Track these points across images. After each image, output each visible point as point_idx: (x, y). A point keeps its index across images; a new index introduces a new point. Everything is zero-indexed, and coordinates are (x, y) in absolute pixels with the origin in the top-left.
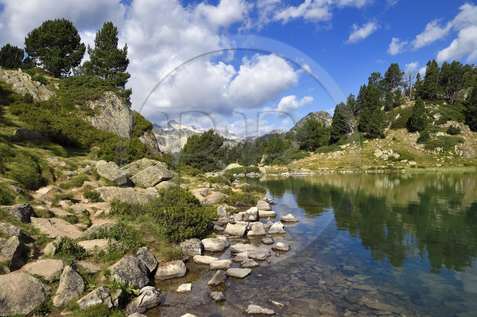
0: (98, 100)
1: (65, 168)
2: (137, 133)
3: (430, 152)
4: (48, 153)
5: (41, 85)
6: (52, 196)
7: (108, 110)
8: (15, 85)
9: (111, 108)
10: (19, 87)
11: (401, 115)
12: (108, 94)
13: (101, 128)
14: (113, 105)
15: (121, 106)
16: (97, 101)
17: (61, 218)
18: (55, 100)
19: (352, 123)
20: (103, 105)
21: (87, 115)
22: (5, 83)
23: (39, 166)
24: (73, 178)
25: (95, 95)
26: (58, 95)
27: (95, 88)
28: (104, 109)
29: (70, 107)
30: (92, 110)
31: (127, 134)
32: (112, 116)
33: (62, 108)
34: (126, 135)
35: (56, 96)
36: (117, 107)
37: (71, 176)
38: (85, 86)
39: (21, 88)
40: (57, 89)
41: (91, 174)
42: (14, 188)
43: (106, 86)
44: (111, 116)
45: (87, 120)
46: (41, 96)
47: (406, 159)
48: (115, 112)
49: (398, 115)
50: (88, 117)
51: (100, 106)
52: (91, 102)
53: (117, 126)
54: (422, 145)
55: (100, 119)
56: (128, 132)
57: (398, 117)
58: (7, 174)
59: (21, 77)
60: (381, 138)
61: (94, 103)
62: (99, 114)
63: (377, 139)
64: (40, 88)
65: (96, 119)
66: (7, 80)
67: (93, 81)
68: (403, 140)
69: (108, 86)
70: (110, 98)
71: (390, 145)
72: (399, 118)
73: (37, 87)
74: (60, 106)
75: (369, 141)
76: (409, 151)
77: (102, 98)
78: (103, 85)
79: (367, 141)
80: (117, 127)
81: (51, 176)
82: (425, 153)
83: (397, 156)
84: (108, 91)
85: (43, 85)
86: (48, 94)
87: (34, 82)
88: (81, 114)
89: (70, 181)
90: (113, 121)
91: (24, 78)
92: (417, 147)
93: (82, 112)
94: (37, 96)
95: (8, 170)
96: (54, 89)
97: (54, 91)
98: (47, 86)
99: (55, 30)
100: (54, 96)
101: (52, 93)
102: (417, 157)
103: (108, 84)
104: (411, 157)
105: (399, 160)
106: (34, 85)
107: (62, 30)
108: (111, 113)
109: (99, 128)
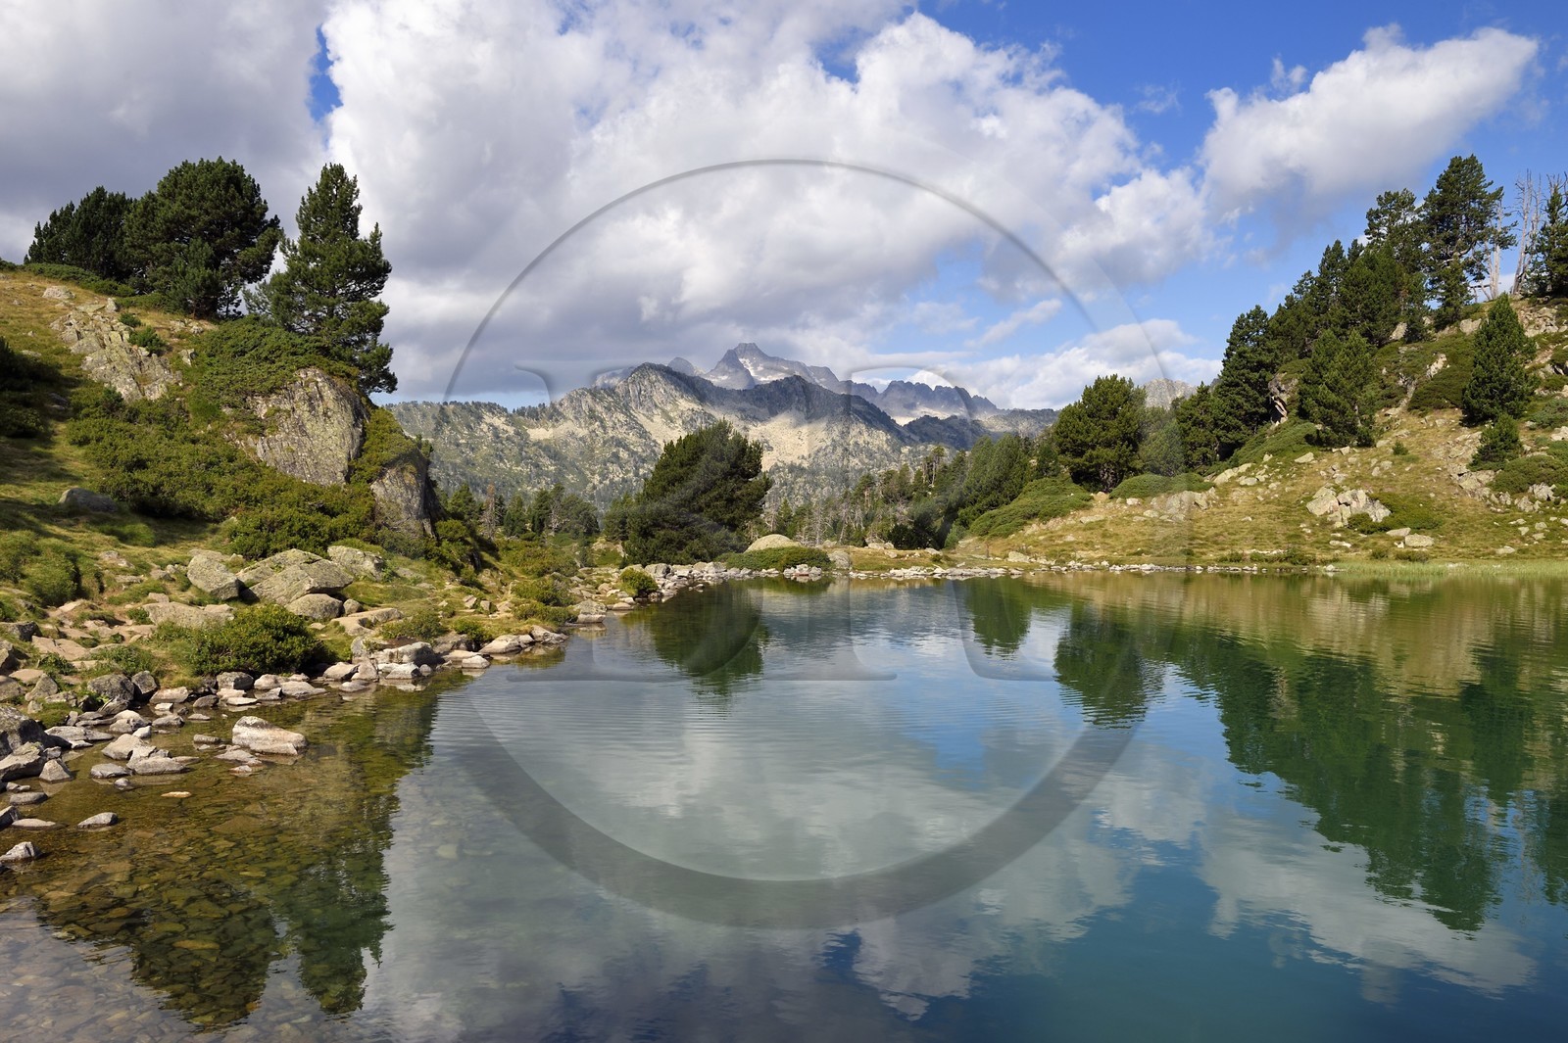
0: (276, 393)
1: (124, 571)
2: (365, 474)
3: (1509, 503)
4: (109, 541)
5: (150, 356)
6: (76, 615)
7: (298, 420)
8: (89, 359)
9: (307, 414)
10: (98, 363)
11: (1452, 359)
12: (302, 376)
13: (277, 463)
14: (311, 405)
15: (332, 407)
16: (275, 397)
17: (73, 640)
18: (178, 396)
19: (1283, 388)
20: (288, 407)
21: (249, 432)
22: (67, 352)
23: (77, 569)
24: (131, 588)
25: (268, 384)
26: (186, 382)
27: (274, 362)
28: (290, 415)
29: (210, 413)
30: (260, 419)
31: (339, 478)
32: (307, 435)
33: (191, 416)
34: (335, 479)
35: (181, 384)
36: (321, 409)
37: (130, 583)
38: (249, 358)
39: (103, 368)
40: (186, 365)
41: (173, 580)
42: (22, 603)
43: (302, 355)
44: (304, 432)
45: (246, 444)
46: (146, 387)
47: (1406, 526)
48: (313, 423)
49: (1440, 361)
50: (250, 438)
51: (279, 410)
52: (260, 399)
53: (316, 457)
54: (1486, 476)
55: (276, 441)
56: (342, 472)
57: (1437, 366)
58: (22, 584)
59: (105, 336)
60: (1359, 446)
61: (267, 402)
62: (275, 429)
63: (1346, 450)
64: (146, 364)
65: (268, 443)
66: (72, 342)
67: (268, 346)
68: (1428, 454)
69: (307, 355)
70: (308, 386)
71: (1375, 472)
72: (1440, 372)
73: (140, 364)
74: (188, 412)
75: (1316, 456)
76: (1432, 495)
77: (286, 389)
78: (294, 354)
79: (1308, 457)
80: (315, 461)
81: (97, 584)
82: (1489, 506)
83: (1379, 514)
84: (304, 368)
85: (153, 355)
86: (162, 379)
87: (135, 347)
88: (234, 429)
89: (126, 593)
90: (308, 446)
91: (111, 337)
92: (1468, 483)
93: (236, 425)
94: (138, 385)
95: (23, 576)
96: (179, 367)
97: (178, 372)
98: (163, 357)
99: (196, 194)
100: (177, 384)
101: (172, 379)
102: (1454, 520)
103: (306, 350)
104: (1428, 519)
105: (1384, 528)
106: (132, 359)
107: (214, 194)
108: (303, 425)
109: (273, 465)
